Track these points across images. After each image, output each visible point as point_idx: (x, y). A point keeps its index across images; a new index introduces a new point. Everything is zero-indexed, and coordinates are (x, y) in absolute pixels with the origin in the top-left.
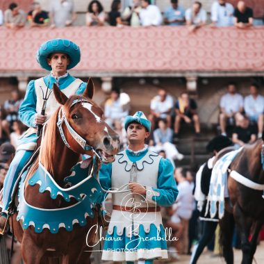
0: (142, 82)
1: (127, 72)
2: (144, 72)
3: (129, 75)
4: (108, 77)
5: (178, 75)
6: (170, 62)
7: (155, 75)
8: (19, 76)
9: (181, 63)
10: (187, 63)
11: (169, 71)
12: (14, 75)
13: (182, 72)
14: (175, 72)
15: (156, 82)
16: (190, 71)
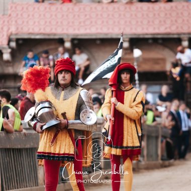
0: (150, 41)
1: (139, 35)
2: (152, 34)
3: (141, 36)
4: (127, 38)
5: (176, 36)
6: (170, 28)
7: (159, 36)
8: (65, 38)
9: (177, 28)
10: (182, 28)
11: (169, 34)
12: (61, 37)
13: (178, 34)
14: (173, 34)
15: (160, 41)
16: (184, 34)
